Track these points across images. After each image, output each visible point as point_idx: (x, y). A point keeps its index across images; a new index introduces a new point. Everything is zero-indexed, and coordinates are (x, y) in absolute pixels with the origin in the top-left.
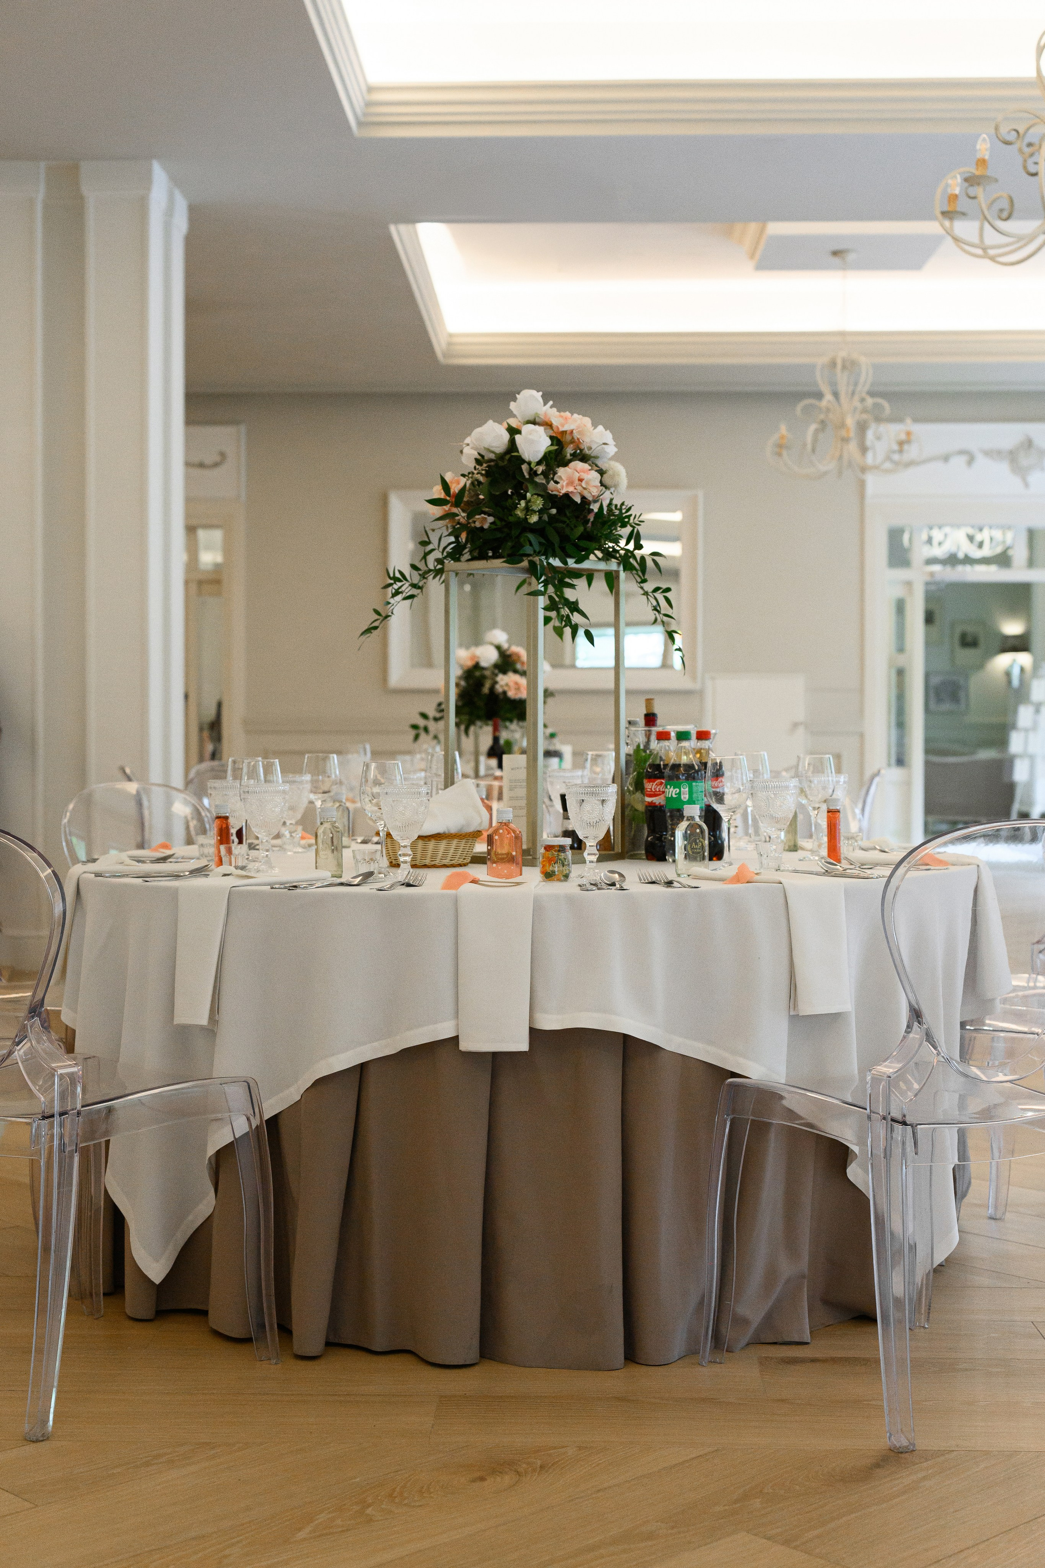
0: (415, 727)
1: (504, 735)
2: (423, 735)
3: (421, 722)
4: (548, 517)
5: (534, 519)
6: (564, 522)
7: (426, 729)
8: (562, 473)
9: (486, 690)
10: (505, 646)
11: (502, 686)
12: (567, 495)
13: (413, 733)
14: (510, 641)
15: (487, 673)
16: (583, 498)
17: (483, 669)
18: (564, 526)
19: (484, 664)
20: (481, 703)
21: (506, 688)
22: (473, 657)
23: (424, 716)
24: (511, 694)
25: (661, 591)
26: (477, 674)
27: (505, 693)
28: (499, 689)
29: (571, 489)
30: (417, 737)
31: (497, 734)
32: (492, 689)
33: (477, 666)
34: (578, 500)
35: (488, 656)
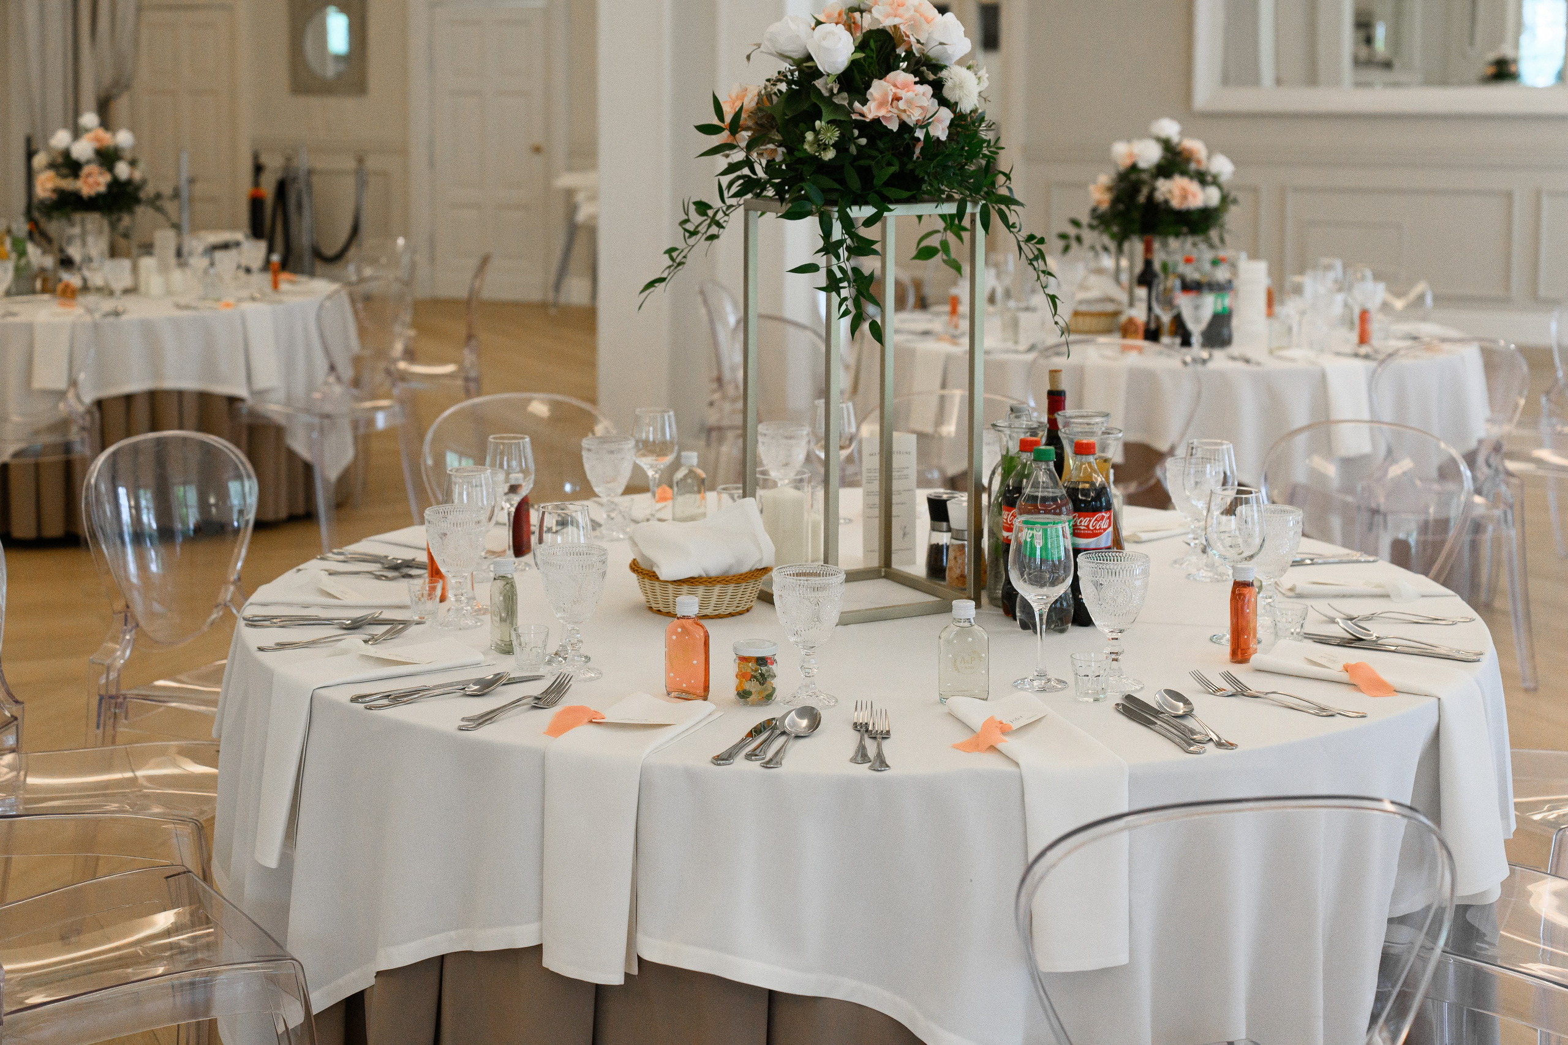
0: (1063, 236)
1: (1159, 258)
2: (1074, 244)
3: (1072, 231)
4: (857, 149)
5: (830, 155)
6: (873, 158)
7: (1079, 239)
8: (878, 89)
9: (1142, 198)
10: (1175, 139)
11: (1163, 194)
12: (877, 121)
13: (1061, 244)
14: (1183, 133)
15: (1145, 176)
16: (903, 125)
17: (1143, 171)
18: (873, 163)
19: (1143, 164)
20: (1136, 215)
21: (1168, 196)
22: (1131, 155)
23: (1076, 223)
24: (1175, 203)
25: (1035, 241)
26: (1133, 177)
27: (1166, 202)
28: (1159, 196)
29: (881, 113)
30: (1066, 249)
31: (1149, 256)
32: (1150, 197)
33: (1134, 168)
34: (894, 126)
35: (1149, 154)
